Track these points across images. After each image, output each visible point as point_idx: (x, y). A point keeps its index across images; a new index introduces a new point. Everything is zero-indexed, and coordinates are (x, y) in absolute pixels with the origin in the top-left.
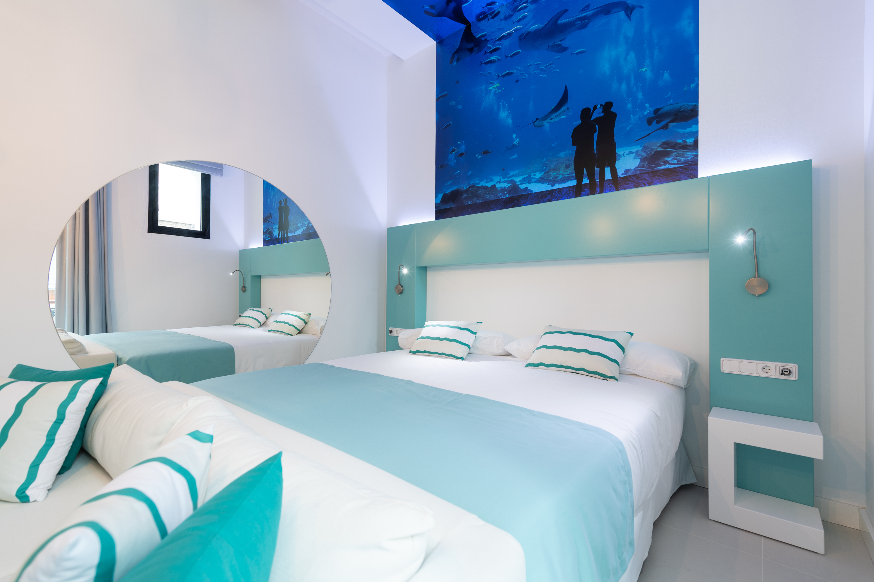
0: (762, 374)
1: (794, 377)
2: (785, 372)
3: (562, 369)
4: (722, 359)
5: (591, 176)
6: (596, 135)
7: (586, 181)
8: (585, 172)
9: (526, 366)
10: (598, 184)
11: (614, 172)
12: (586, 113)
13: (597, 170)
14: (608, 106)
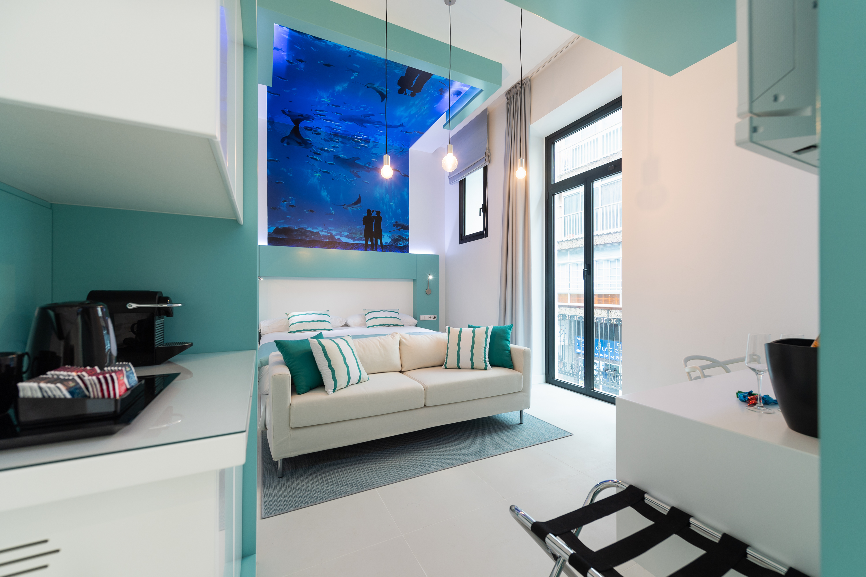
0: (430, 319)
1: (436, 319)
2: (435, 318)
3: (383, 326)
4: (420, 316)
5: (372, 241)
6: (374, 223)
7: (369, 243)
8: (369, 239)
9: (368, 327)
10: (375, 245)
11: (381, 242)
12: (369, 212)
13: (374, 239)
14: (378, 213)
